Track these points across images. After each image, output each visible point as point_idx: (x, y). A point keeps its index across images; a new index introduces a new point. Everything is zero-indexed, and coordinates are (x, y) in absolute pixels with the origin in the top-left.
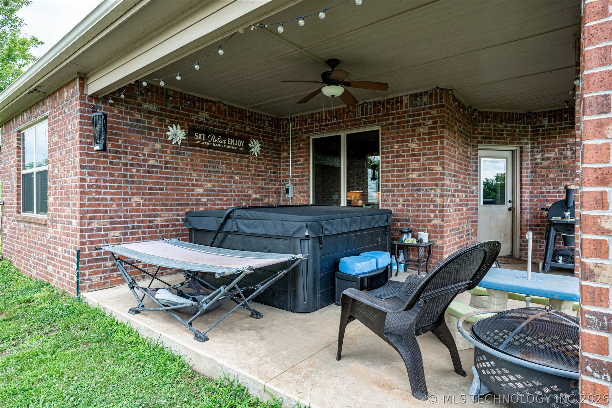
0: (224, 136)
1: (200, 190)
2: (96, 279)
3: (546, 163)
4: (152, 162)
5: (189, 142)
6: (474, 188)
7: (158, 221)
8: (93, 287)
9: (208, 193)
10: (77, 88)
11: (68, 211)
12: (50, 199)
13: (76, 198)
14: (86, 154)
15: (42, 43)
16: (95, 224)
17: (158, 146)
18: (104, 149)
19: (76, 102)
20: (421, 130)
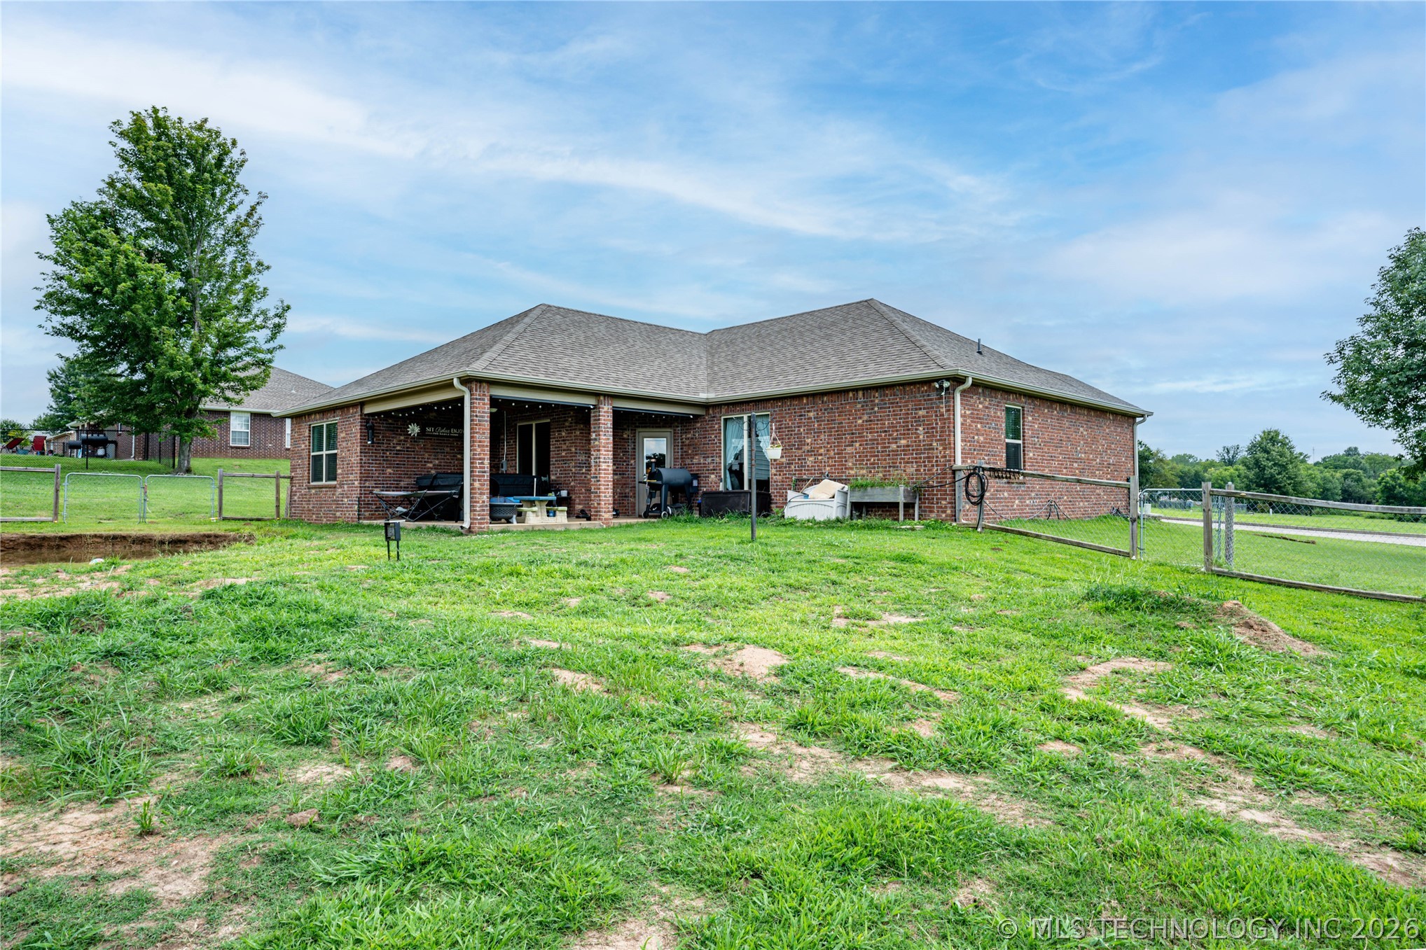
0: (449, 428)
1: (431, 465)
2: (367, 514)
3: (687, 442)
4: (398, 448)
5: (422, 433)
6: (632, 462)
7: (402, 484)
8: (365, 518)
9: (435, 467)
10: (359, 409)
11: (352, 477)
12: (339, 471)
13: (357, 469)
14: (363, 445)
15: (268, 268)
16: (367, 484)
17: (402, 438)
18: (373, 443)
19: (358, 416)
20: (567, 424)
